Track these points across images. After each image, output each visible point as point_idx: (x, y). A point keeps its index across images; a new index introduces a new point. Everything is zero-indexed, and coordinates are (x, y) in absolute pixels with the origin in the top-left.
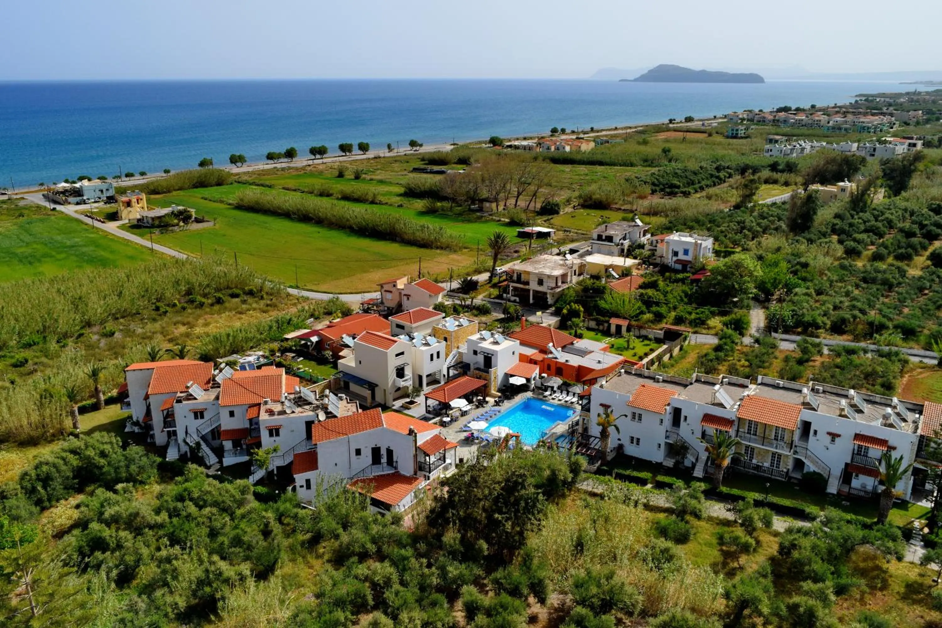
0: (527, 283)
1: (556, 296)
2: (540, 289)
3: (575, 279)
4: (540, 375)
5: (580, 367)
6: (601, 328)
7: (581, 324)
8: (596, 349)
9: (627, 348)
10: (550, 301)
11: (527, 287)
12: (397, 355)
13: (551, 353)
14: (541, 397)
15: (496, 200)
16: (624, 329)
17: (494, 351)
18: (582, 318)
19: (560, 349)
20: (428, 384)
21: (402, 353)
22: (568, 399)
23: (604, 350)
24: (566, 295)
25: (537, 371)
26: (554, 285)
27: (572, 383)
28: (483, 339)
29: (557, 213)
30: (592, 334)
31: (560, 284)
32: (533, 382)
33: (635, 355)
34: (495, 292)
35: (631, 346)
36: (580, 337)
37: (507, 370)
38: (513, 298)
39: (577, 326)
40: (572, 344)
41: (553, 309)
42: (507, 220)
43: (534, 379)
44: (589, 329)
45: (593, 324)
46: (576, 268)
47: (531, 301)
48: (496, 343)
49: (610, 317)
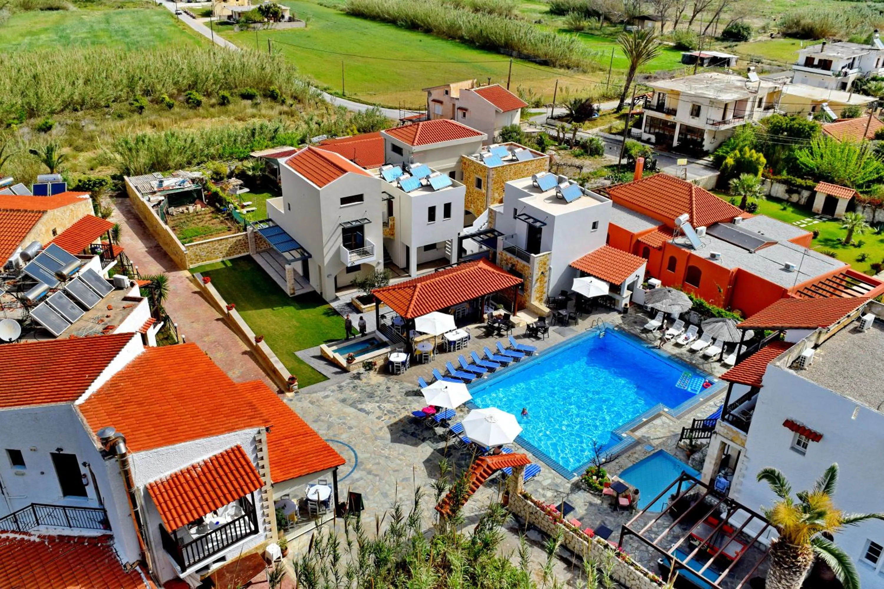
0: (673, 112)
1: (720, 138)
2: (694, 123)
3: (758, 114)
4: (646, 280)
5: (740, 272)
6: (795, 198)
7: (757, 188)
8: (783, 239)
9: (846, 243)
10: (707, 144)
11: (671, 118)
12: (345, 201)
13: (683, 234)
14: (637, 329)
15: (662, 19)
16: (841, 208)
17: (548, 215)
18: (760, 177)
19: (703, 229)
20: (420, 266)
21: (359, 198)
22: (698, 345)
23: (797, 241)
24: (737, 137)
25: (641, 271)
26: (720, 119)
27: (714, 309)
28: (537, 189)
29: (745, 39)
30: (776, 207)
31: (730, 116)
32: (626, 293)
33: (862, 259)
34: (620, 125)
35: (855, 240)
36: (752, 209)
37: (573, 259)
38: (645, 136)
39: (749, 188)
40: (732, 221)
41: (711, 158)
42: (672, 44)
43: (631, 287)
44: (770, 198)
45: (779, 190)
46: (763, 94)
47: (675, 143)
48: (560, 200)
49: (817, 181)
